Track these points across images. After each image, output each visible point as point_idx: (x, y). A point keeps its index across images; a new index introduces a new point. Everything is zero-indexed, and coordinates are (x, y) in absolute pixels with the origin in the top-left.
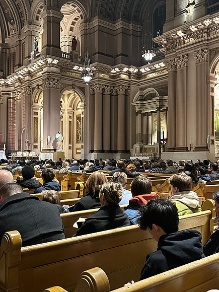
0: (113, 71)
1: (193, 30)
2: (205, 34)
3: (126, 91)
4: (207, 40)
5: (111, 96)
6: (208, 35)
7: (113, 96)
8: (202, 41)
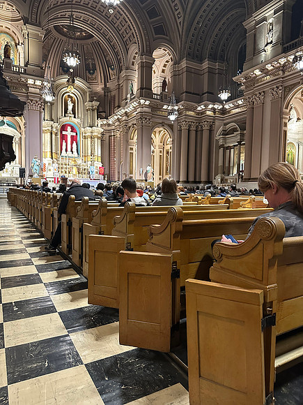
0: (199, 108)
1: (269, 69)
2: (281, 72)
3: (211, 126)
4: (283, 78)
5: (196, 131)
6: (284, 72)
7: (199, 131)
8: (277, 79)
